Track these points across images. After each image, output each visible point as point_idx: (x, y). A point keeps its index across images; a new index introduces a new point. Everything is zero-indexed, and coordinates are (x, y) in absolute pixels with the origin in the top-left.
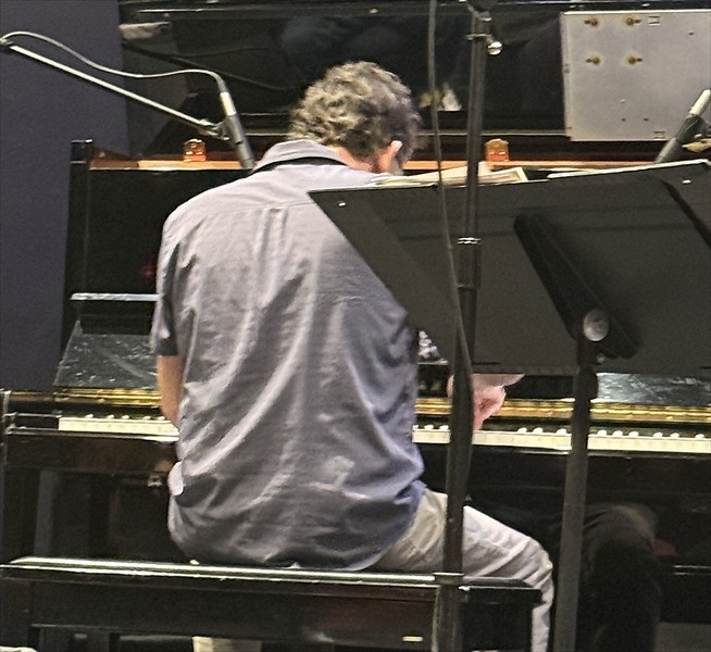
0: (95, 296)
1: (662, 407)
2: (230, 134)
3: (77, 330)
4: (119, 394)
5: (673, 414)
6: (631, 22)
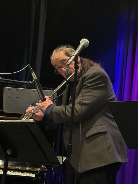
1: (18, 166)
5: (20, 168)
6: (17, 90)
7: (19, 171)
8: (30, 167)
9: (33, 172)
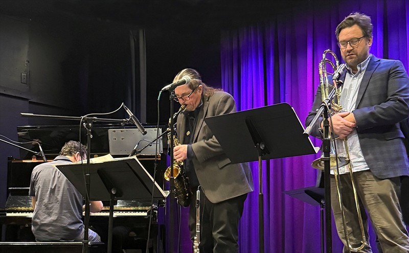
0: (13, 188)
2: (41, 154)
3: (10, 195)
4: (19, 208)
6: (121, 131)
7: (131, 211)
8: (142, 206)
9: (145, 211)
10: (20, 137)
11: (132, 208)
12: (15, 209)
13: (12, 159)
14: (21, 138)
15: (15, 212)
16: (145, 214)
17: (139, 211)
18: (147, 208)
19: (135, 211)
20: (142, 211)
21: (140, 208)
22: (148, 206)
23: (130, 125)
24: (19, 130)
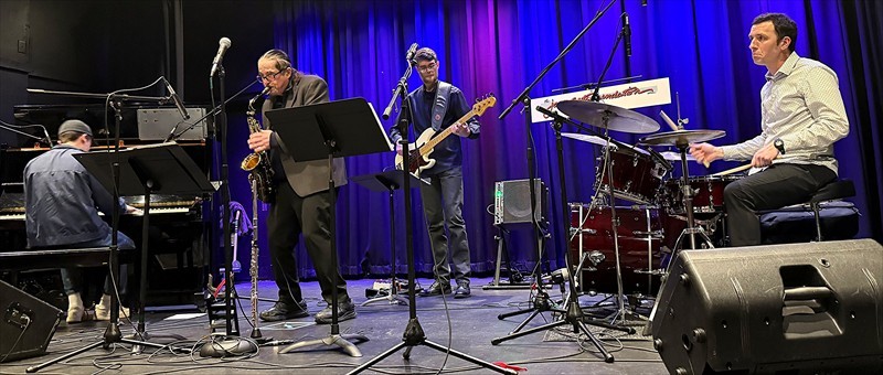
0: (8, 184)
1: (166, 202)
2: (47, 141)
3: (4, 192)
6: (154, 112)
7: (167, 207)
8: (181, 200)
9: (186, 206)
10: (17, 119)
11: (169, 204)
12: (11, 209)
13: (6, 147)
14: (18, 122)
15: (11, 214)
16: (187, 210)
17: (178, 207)
18: (188, 203)
19: (173, 207)
20: (182, 207)
21: (178, 203)
22: (190, 200)
23: (168, 104)
24: (17, 110)
